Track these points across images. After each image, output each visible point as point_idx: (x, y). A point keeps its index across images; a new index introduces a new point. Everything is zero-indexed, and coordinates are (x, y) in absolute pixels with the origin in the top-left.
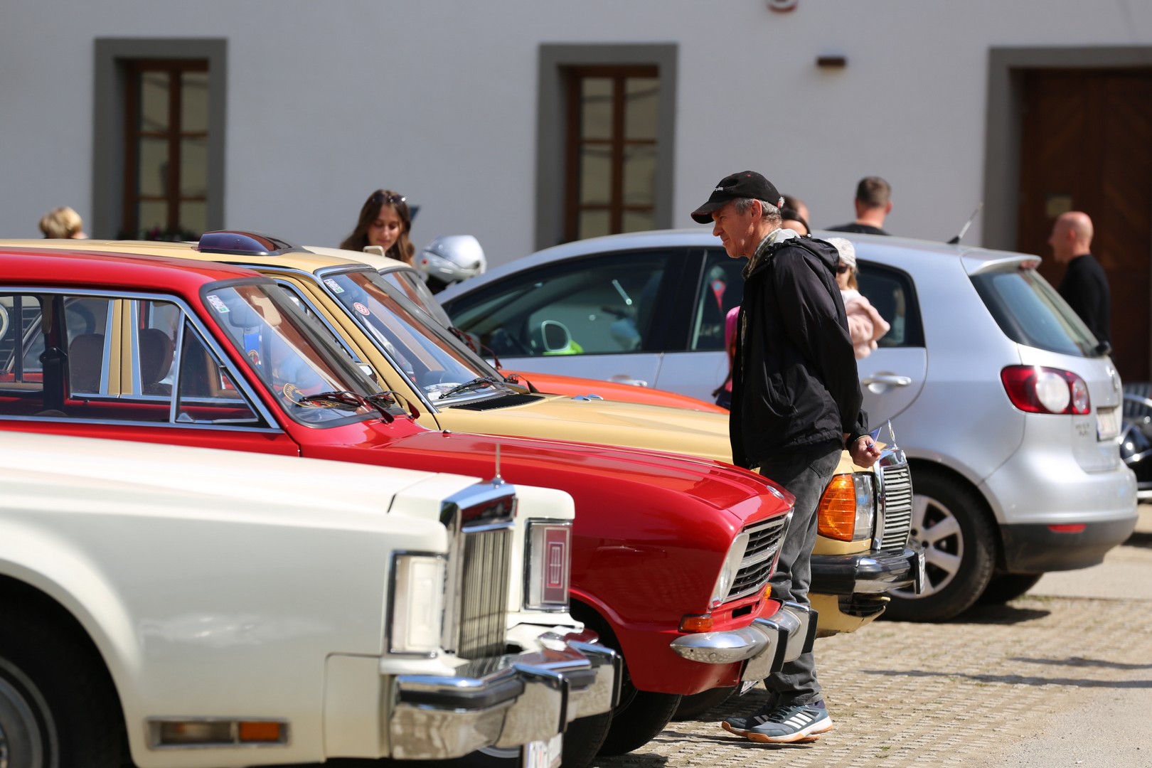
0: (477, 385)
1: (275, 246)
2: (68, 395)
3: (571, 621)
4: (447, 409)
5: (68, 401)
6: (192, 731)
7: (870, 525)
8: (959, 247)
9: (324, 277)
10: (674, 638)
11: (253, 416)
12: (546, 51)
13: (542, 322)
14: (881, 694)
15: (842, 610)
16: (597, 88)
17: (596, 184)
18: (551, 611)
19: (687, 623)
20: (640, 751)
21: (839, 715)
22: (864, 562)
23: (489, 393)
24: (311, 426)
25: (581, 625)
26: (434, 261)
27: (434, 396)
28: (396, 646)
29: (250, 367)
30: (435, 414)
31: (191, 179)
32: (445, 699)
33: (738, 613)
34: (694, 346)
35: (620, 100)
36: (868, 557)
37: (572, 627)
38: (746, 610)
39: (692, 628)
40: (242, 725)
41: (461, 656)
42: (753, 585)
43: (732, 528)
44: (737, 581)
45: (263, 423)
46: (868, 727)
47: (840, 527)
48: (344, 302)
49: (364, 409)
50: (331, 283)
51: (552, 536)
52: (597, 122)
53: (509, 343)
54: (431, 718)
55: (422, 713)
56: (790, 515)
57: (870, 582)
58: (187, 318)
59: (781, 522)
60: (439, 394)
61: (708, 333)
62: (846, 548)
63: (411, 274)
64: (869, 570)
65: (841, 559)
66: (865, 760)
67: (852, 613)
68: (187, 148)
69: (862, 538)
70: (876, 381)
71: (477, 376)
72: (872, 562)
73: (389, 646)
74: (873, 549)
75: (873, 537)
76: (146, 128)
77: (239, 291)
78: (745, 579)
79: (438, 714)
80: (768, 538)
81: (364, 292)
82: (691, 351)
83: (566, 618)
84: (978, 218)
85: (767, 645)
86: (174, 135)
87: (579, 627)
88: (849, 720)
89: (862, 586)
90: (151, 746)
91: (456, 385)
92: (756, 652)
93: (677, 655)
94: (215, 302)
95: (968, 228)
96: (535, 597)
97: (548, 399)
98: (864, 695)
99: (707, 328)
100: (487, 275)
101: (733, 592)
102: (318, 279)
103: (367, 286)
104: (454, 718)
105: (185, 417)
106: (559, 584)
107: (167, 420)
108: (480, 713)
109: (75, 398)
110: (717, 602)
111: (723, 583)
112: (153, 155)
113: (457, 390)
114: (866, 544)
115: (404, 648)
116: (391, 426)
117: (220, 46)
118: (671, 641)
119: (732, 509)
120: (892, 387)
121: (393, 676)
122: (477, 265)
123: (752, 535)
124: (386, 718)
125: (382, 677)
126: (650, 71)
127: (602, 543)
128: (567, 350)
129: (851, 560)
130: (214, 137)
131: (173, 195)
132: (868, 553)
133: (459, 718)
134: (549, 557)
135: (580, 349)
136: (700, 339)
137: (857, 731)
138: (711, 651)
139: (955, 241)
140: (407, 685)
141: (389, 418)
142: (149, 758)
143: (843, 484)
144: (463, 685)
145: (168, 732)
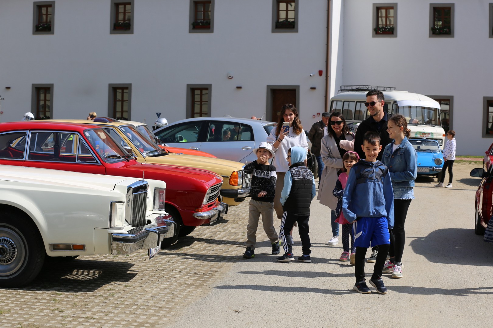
0: (155, 151)
2: (60, 154)
3: (165, 213)
4: (147, 157)
5: (60, 156)
6: (61, 247)
7: (241, 182)
8: (261, 121)
9: (121, 127)
10: (193, 213)
11: (95, 161)
12: (188, 85)
13: (178, 135)
14: (245, 217)
15: (235, 201)
16: (197, 92)
17: (197, 109)
18: (160, 211)
19: (197, 210)
20: (189, 235)
21: (235, 223)
22: (240, 191)
23: (158, 153)
24: (108, 163)
25: (168, 214)
26: (158, 123)
27: (145, 154)
28: (112, 226)
29: (94, 149)
30: (145, 158)
31: (125, 109)
32: (126, 240)
33: (209, 206)
34: (208, 141)
35: (201, 95)
36: (241, 190)
37: (166, 214)
38: (211, 205)
39: (198, 211)
40: (73, 245)
41: (133, 226)
42: (213, 199)
43: (207, 187)
44: (209, 199)
45: (97, 162)
46: (241, 226)
47: (235, 183)
48: (125, 133)
49: (122, 159)
50: (122, 129)
51: (160, 192)
52: (197, 98)
53: (170, 140)
54: (123, 245)
55: (120, 243)
56: (222, 182)
57: (241, 195)
58: (80, 138)
59: (220, 185)
60: (146, 153)
61: (211, 138)
62: (236, 188)
63: (147, 127)
64: (241, 192)
65: (235, 190)
66: (239, 237)
67: (238, 202)
68: (124, 103)
69: (239, 185)
70: (245, 148)
71: (155, 149)
72: (242, 191)
73: (110, 226)
74: (242, 187)
75: (242, 185)
76: (117, 100)
77: (94, 131)
78: (210, 199)
79: (125, 244)
80: (217, 189)
81: (131, 130)
82: (207, 142)
83: (164, 212)
84: (265, 115)
85: (216, 214)
86: (122, 101)
87: (167, 214)
88: (237, 225)
89: (239, 196)
90: (51, 250)
91: (150, 151)
92: (213, 216)
93: (194, 217)
94: (87, 134)
95: (263, 117)
96: (156, 207)
97: (171, 154)
98: (241, 217)
99: (211, 137)
100: (168, 125)
101: (208, 202)
102: (119, 128)
103: (132, 129)
104: (128, 245)
105: (79, 161)
106: (162, 204)
107: (75, 162)
108: (135, 243)
109: (61, 155)
110: (204, 205)
111: (205, 200)
112: (119, 105)
113: (150, 152)
114: (241, 186)
115: (115, 226)
116: (129, 162)
117: (130, 85)
118: (193, 214)
119: (207, 183)
120: (248, 149)
121: (112, 234)
122: (166, 124)
123: (212, 189)
125: (109, 234)
126: (207, 89)
127: (178, 191)
128: (184, 141)
129: (237, 190)
130: (129, 101)
131: (122, 112)
132: (241, 188)
133: (129, 245)
134: (160, 197)
135: (186, 141)
136: (209, 139)
137: (238, 228)
138: (202, 216)
139: (260, 120)
140: (115, 236)
141: (128, 161)
142: (51, 253)
143: (235, 173)
144: (130, 236)
145: (55, 247)
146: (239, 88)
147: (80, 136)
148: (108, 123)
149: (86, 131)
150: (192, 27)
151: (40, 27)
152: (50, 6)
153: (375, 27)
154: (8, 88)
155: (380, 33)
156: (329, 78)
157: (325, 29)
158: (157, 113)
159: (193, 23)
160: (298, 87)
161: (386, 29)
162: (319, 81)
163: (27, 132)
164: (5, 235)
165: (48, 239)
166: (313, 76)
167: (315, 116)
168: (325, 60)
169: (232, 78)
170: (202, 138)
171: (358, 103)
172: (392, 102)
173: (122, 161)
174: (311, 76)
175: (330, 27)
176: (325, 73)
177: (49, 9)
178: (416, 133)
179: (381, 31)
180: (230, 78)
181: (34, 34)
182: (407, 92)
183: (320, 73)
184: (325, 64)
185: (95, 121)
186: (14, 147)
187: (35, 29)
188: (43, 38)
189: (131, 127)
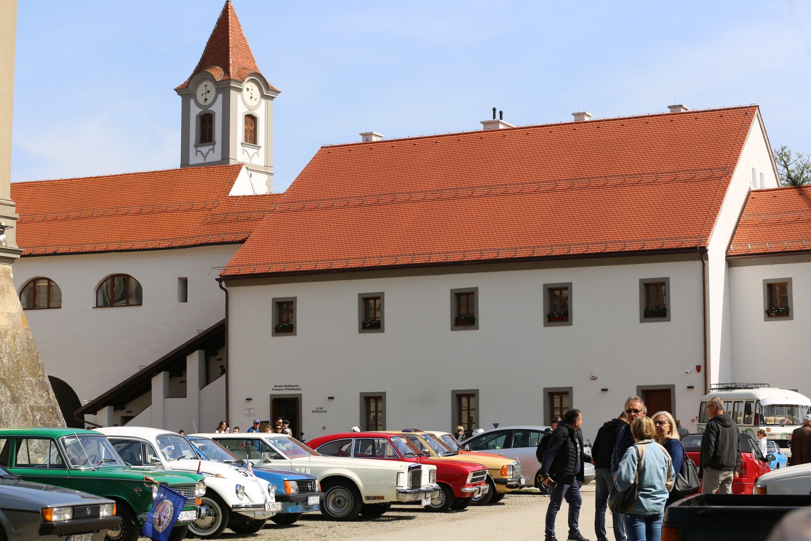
0: (447, 453)
1: (416, 431)
6: (371, 498)
12: (545, 389)
13: (491, 444)
15: (506, 487)
18: (433, 483)
22: (509, 479)
24: (406, 458)
32: (405, 493)
33: (474, 485)
35: (561, 400)
39: (462, 487)
40: (378, 497)
41: (411, 487)
42: (477, 481)
43: (470, 473)
44: (472, 480)
45: (398, 458)
47: (505, 474)
48: (425, 440)
49: (416, 455)
50: (423, 437)
51: (433, 472)
55: (403, 494)
62: (506, 477)
64: (510, 481)
67: (509, 488)
68: (471, 413)
69: (510, 476)
73: (397, 485)
74: (513, 478)
75: (513, 475)
76: (463, 408)
81: (431, 438)
83: (436, 484)
86: (469, 410)
87: (438, 485)
89: (508, 483)
90: (366, 500)
93: (460, 491)
94: (392, 439)
96: (430, 481)
108: (411, 495)
110: (467, 484)
111: (468, 480)
112: (464, 415)
115: (399, 486)
117: (477, 390)
121: (398, 490)
123: (474, 473)
124: (397, 495)
125: (396, 490)
126: (567, 393)
129: (507, 479)
130: (476, 410)
133: (408, 495)
134: (433, 475)
138: (467, 491)
140: (401, 491)
141: (421, 457)
142: (366, 502)
143: (505, 467)
144: (408, 490)
145: (368, 498)
146: (604, 390)
147: (387, 441)
148: (413, 433)
149: (392, 437)
150: (547, 318)
151: (367, 324)
152: (379, 298)
153: (766, 309)
154: (331, 398)
155: (773, 316)
156: (708, 374)
157: (702, 316)
158: (494, 424)
159: (548, 314)
160: (674, 386)
161: (780, 310)
162: (697, 379)
163: (353, 439)
164: (341, 493)
165: (364, 494)
166: (690, 372)
167: (694, 420)
168: (703, 353)
169: (596, 379)
170: (507, 445)
171: (736, 403)
172: (755, 401)
173: (416, 457)
174: (687, 372)
175: (707, 314)
176: (703, 368)
177: (378, 302)
178: (783, 434)
179: (773, 313)
180: (594, 378)
181: (360, 332)
182: (777, 388)
183: (698, 368)
184: (703, 357)
185: (403, 432)
186: (344, 451)
187: (361, 327)
188: (372, 337)
189: (432, 436)
